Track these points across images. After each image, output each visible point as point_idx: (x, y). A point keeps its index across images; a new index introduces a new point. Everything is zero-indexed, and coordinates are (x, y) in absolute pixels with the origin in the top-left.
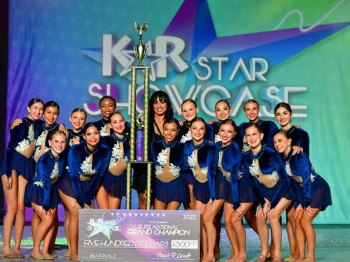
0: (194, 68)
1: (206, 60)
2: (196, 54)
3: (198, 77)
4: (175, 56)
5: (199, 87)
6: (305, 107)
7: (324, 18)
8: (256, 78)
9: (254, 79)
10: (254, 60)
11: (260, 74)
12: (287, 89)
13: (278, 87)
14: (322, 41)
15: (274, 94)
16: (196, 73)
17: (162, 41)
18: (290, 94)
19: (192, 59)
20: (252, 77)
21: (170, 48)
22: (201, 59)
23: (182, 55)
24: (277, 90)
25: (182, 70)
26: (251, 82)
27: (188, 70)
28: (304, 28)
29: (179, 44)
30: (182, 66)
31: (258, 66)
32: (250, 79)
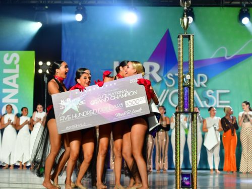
0: (165, 80)
1: (172, 75)
2: (166, 72)
3: (168, 85)
4: (154, 73)
5: (168, 91)
6: (228, 102)
7: (239, 51)
8: (200, 85)
9: (199, 86)
10: (199, 75)
11: (203, 83)
12: (218, 92)
13: (213, 90)
14: (238, 64)
15: (211, 94)
16: (166, 83)
17: (147, 65)
18: (220, 94)
19: (164, 75)
20: (198, 84)
21: (151, 68)
22: (169, 75)
23: (158, 73)
24: (212, 92)
25: (158, 81)
26: (197, 88)
27: (162, 81)
28: (228, 57)
29: (157, 66)
30: (158, 79)
31: (202, 79)
32: (197, 86)
